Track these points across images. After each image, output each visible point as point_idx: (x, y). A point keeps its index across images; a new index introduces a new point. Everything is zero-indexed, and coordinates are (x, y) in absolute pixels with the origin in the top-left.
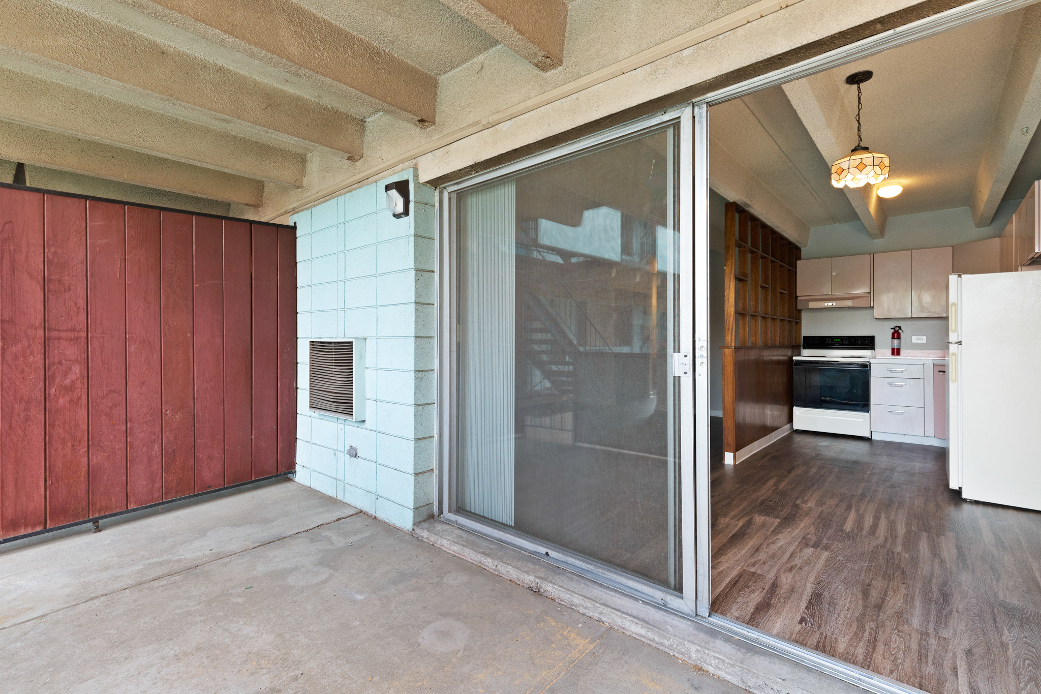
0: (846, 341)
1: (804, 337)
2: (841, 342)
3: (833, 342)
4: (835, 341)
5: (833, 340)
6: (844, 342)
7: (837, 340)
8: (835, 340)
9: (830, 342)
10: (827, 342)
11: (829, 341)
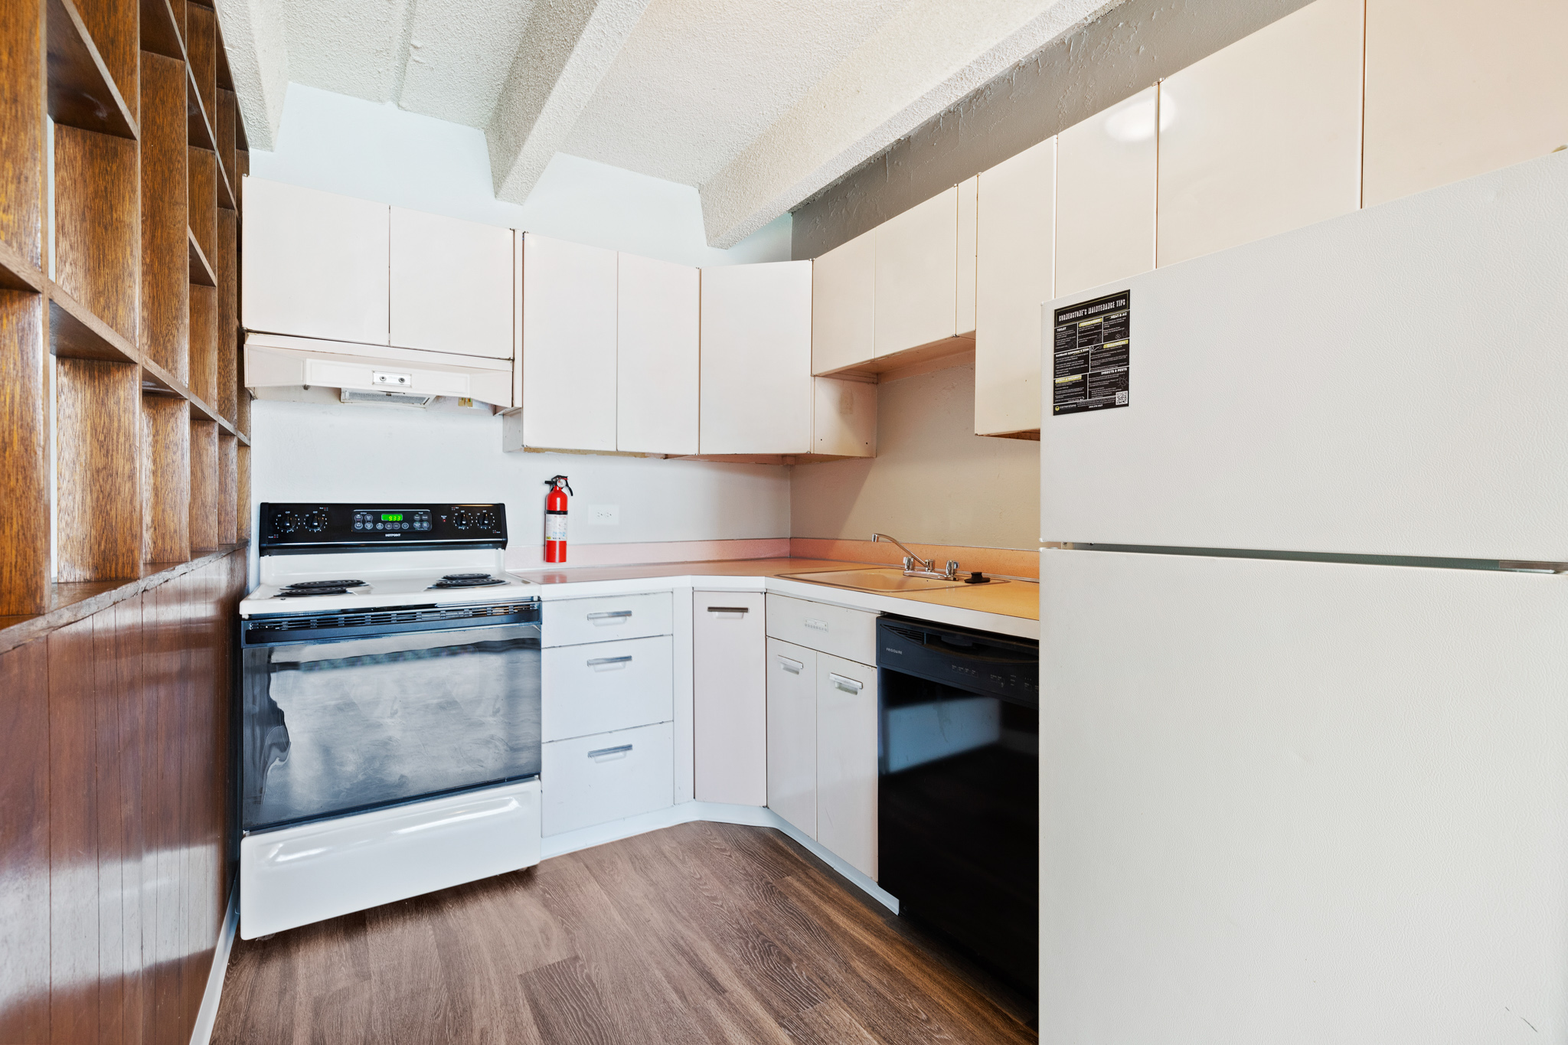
0: (421, 521)
1: (263, 505)
2: (406, 526)
3: (380, 526)
4: (384, 523)
5: (377, 519)
6: (417, 525)
7: (391, 518)
8: (383, 517)
9: (369, 526)
10: (358, 526)
11: (364, 522)
